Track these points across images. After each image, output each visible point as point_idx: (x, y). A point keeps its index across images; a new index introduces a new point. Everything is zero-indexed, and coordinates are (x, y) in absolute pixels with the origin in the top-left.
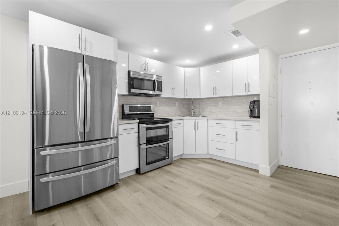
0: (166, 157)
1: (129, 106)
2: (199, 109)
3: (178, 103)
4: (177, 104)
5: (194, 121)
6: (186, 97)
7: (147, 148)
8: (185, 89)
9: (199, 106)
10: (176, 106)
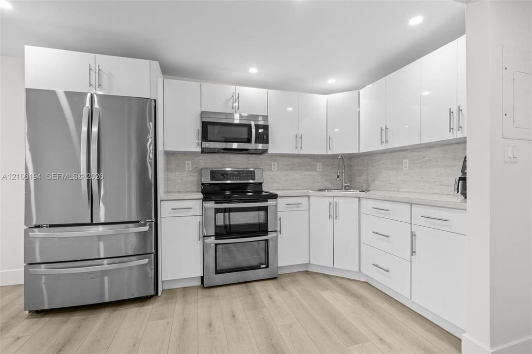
0: (263, 264)
1: (211, 171)
2: (367, 175)
3: (321, 164)
4: (319, 166)
5: (331, 200)
6: (330, 153)
7: (216, 245)
8: (328, 137)
9: (367, 170)
10: (316, 170)
